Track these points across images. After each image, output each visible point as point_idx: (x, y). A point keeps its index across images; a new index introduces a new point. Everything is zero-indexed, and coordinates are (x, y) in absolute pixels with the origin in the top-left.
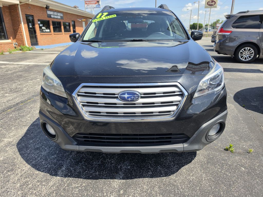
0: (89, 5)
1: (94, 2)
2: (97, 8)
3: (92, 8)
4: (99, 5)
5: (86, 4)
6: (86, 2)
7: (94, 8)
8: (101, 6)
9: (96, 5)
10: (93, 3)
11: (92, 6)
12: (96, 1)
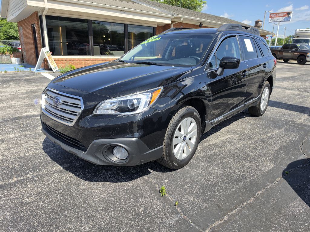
0: (274, 18)
1: (282, 14)
2: (284, 21)
3: (278, 22)
4: (289, 17)
5: (270, 17)
6: (271, 15)
7: (281, 21)
8: (291, 19)
9: (284, 17)
10: (280, 16)
11: (277, 20)
12: (285, 13)
